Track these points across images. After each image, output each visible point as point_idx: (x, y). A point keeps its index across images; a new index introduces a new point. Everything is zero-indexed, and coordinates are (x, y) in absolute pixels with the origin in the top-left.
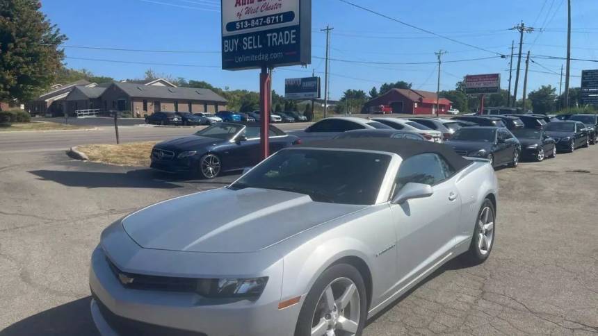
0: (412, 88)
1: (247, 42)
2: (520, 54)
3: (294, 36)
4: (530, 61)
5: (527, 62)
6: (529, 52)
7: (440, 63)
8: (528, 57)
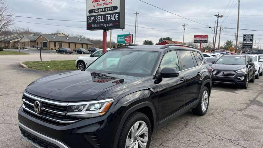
0: (172, 40)
1: (97, 18)
2: (217, 27)
3: (117, 17)
4: (221, 30)
5: (220, 30)
6: (221, 26)
7: (184, 29)
8: (221, 28)
